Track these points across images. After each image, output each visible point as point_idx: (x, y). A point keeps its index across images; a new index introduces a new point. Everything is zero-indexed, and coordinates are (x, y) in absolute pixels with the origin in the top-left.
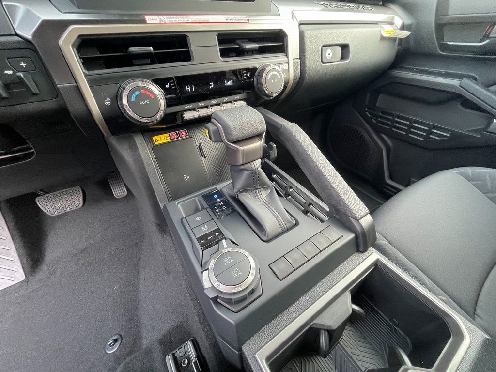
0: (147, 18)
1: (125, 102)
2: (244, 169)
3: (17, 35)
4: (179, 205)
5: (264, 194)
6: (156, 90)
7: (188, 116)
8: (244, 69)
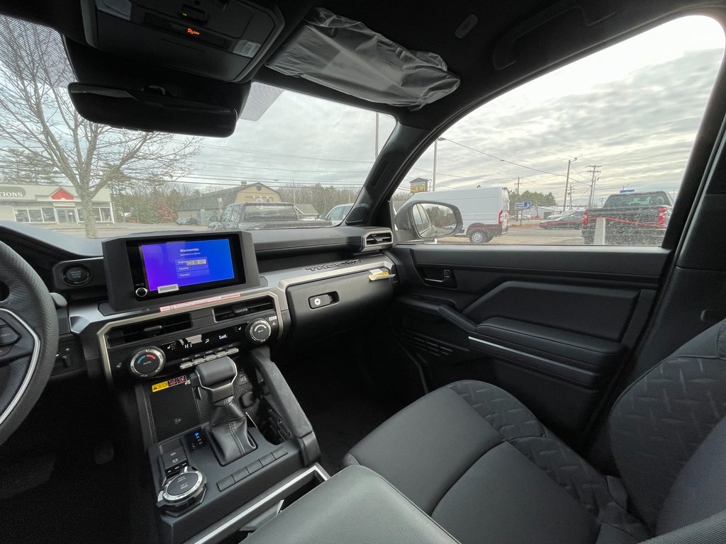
0: (161, 308)
1: (132, 364)
2: (218, 406)
3: (71, 333)
4: (160, 446)
5: (235, 426)
6: (158, 354)
7: (183, 366)
8: (235, 326)
